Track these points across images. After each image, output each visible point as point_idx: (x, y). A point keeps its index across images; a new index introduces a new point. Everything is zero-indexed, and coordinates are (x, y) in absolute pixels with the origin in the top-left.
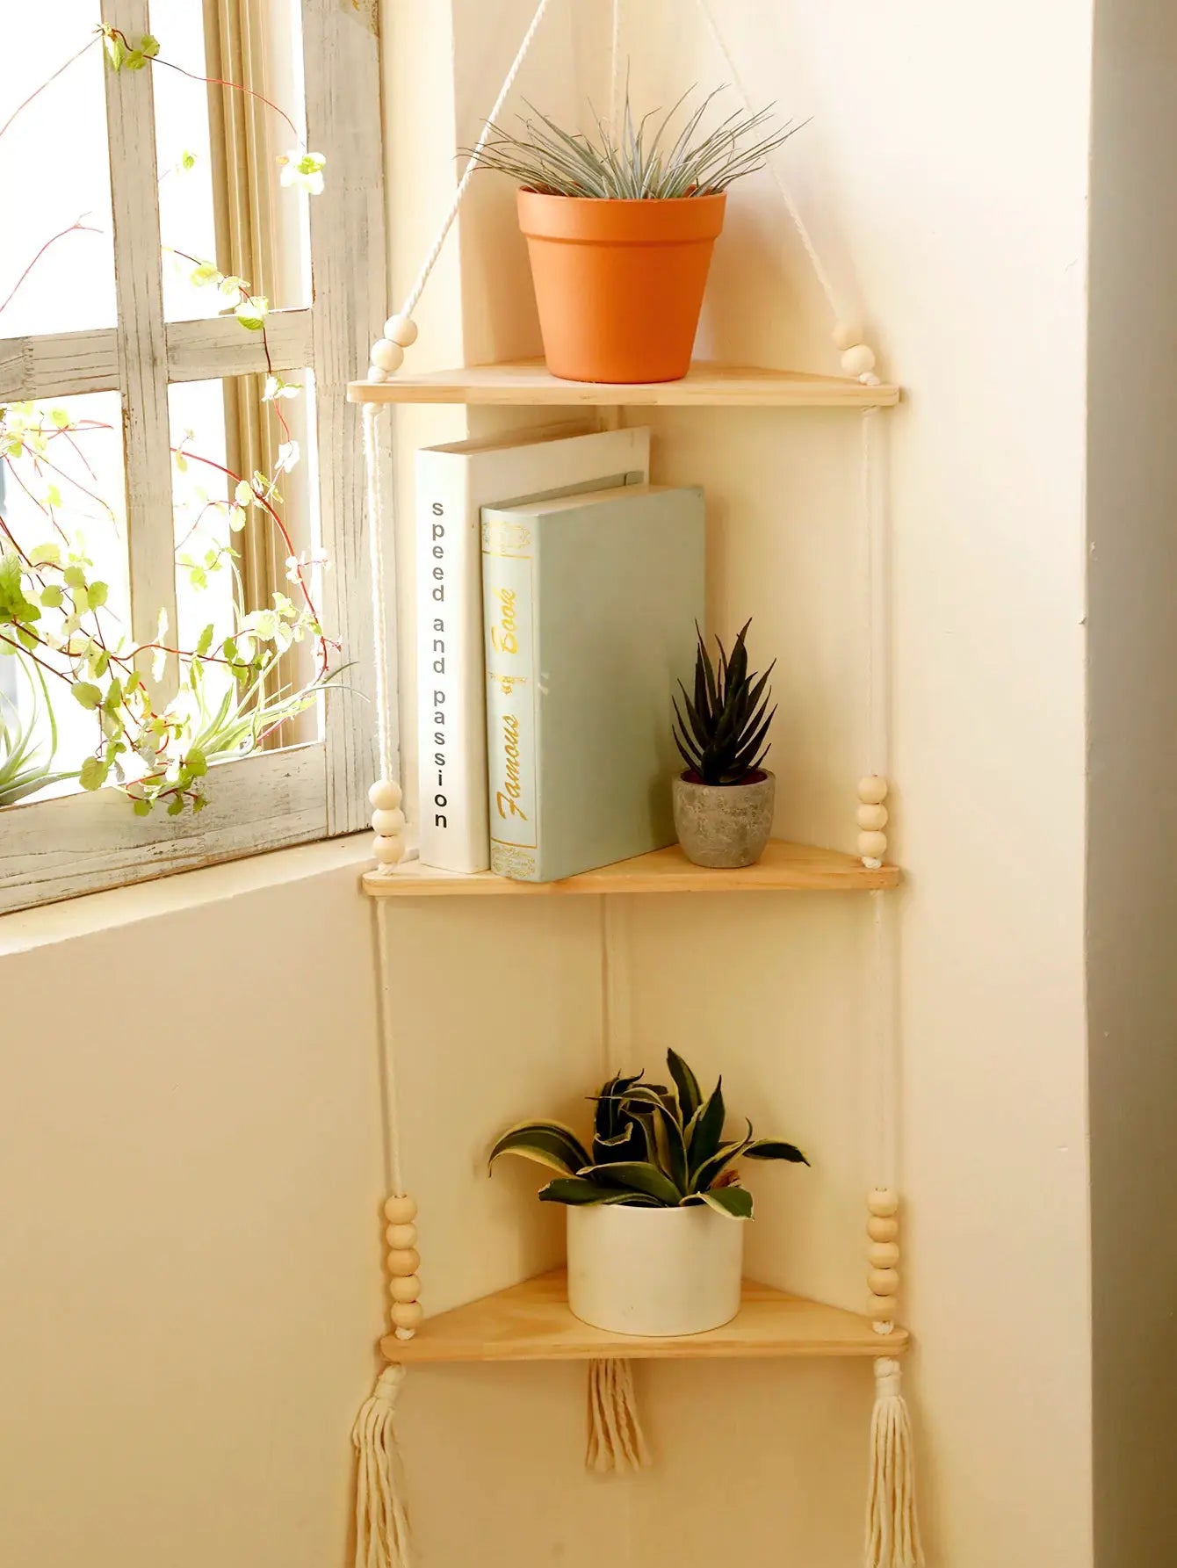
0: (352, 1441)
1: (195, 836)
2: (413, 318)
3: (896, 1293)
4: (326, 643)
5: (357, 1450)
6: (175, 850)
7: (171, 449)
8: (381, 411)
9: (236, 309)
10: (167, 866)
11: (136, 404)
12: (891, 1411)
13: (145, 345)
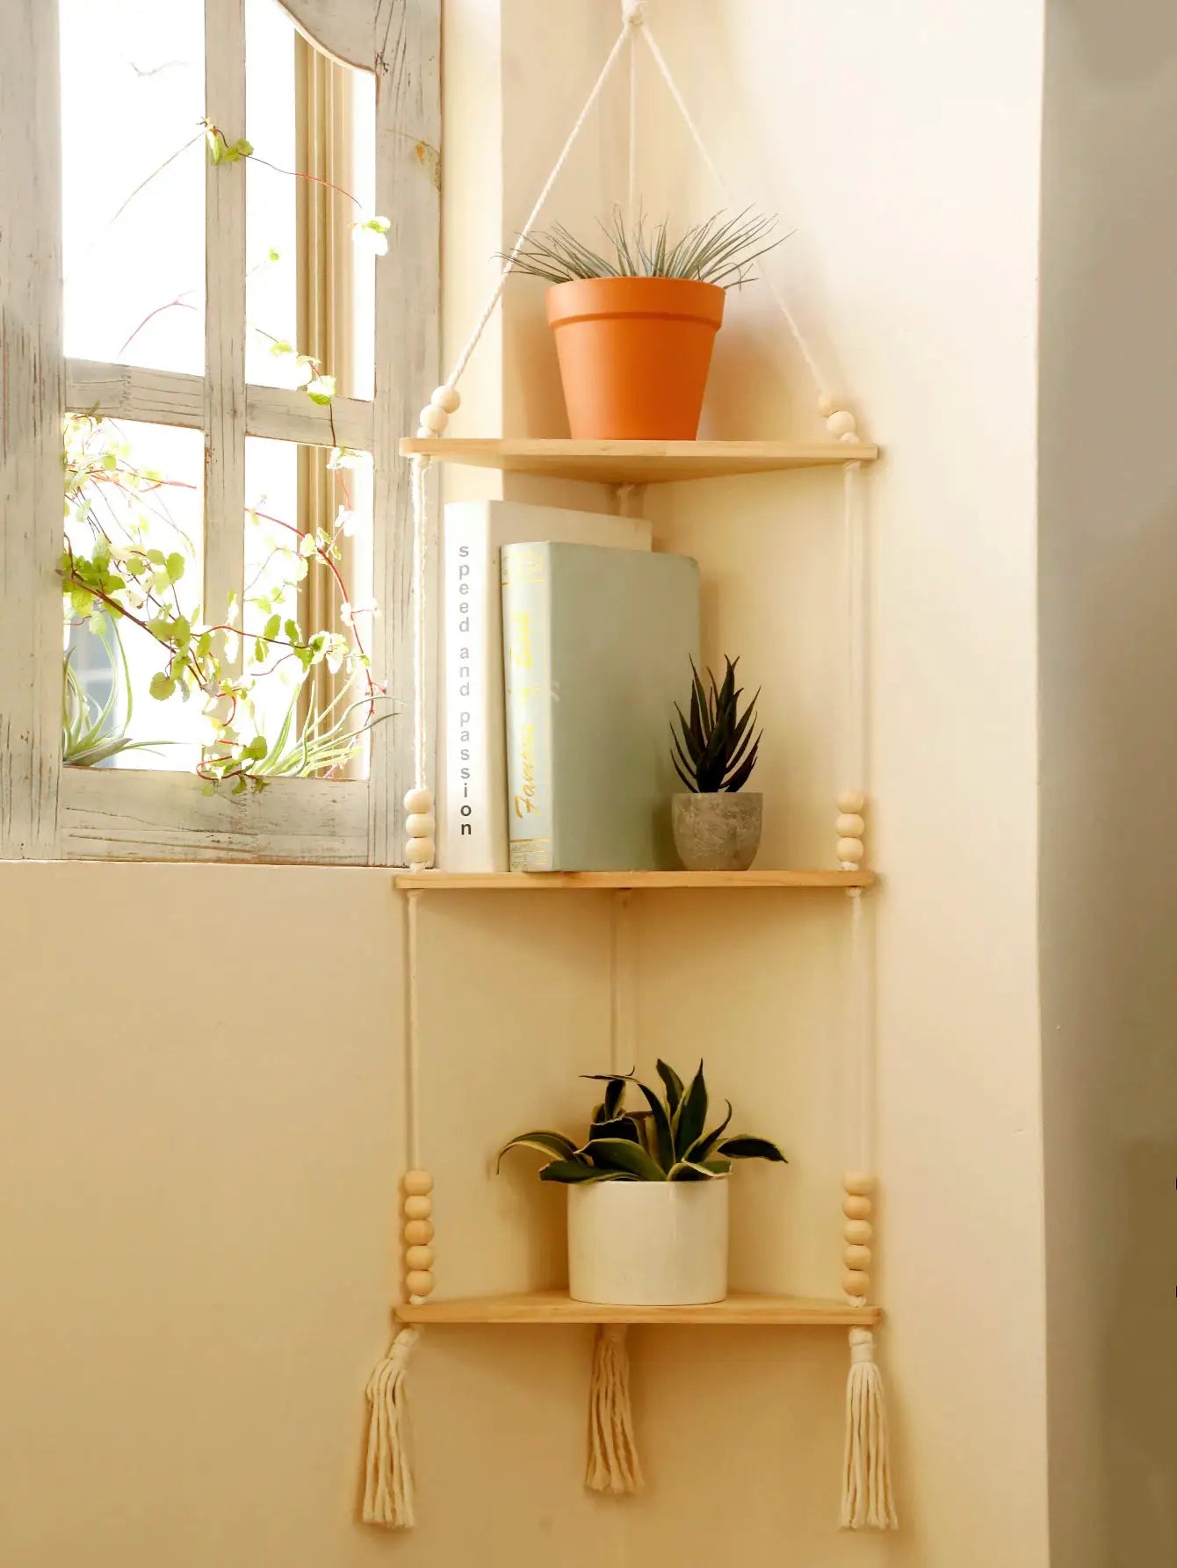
0: (366, 1395)
1: (249, 834)
2: (458, 388)
3: (868, 1269)
4: (373, 686)
5: (370, 1405)
6: (231, 843)
7: (246, 509)
8: (427, 465)
9: (308, 387)
10: (222, 854)
11: (217, 445)
12: (865, 1374)
13: (227, 398)
